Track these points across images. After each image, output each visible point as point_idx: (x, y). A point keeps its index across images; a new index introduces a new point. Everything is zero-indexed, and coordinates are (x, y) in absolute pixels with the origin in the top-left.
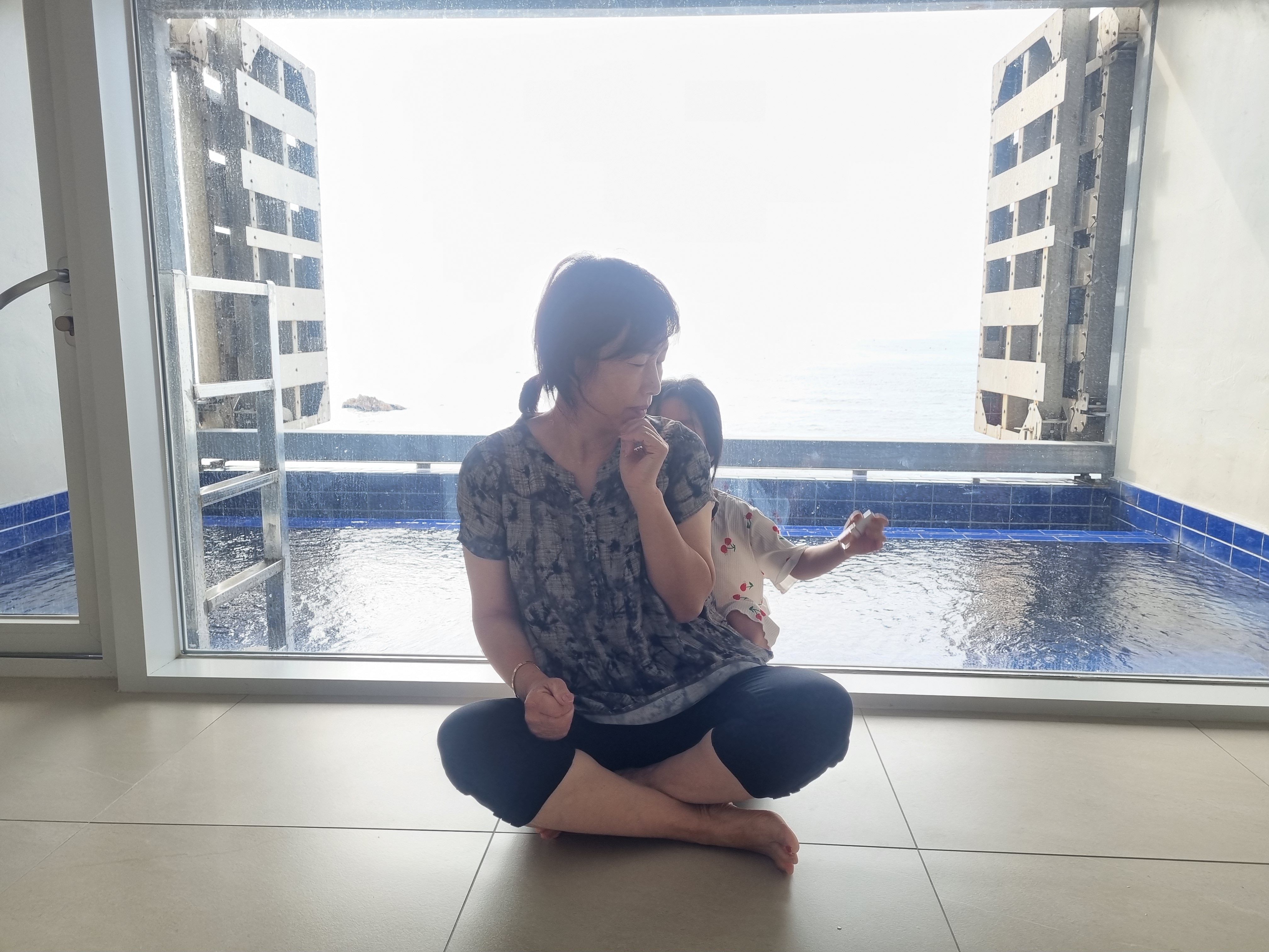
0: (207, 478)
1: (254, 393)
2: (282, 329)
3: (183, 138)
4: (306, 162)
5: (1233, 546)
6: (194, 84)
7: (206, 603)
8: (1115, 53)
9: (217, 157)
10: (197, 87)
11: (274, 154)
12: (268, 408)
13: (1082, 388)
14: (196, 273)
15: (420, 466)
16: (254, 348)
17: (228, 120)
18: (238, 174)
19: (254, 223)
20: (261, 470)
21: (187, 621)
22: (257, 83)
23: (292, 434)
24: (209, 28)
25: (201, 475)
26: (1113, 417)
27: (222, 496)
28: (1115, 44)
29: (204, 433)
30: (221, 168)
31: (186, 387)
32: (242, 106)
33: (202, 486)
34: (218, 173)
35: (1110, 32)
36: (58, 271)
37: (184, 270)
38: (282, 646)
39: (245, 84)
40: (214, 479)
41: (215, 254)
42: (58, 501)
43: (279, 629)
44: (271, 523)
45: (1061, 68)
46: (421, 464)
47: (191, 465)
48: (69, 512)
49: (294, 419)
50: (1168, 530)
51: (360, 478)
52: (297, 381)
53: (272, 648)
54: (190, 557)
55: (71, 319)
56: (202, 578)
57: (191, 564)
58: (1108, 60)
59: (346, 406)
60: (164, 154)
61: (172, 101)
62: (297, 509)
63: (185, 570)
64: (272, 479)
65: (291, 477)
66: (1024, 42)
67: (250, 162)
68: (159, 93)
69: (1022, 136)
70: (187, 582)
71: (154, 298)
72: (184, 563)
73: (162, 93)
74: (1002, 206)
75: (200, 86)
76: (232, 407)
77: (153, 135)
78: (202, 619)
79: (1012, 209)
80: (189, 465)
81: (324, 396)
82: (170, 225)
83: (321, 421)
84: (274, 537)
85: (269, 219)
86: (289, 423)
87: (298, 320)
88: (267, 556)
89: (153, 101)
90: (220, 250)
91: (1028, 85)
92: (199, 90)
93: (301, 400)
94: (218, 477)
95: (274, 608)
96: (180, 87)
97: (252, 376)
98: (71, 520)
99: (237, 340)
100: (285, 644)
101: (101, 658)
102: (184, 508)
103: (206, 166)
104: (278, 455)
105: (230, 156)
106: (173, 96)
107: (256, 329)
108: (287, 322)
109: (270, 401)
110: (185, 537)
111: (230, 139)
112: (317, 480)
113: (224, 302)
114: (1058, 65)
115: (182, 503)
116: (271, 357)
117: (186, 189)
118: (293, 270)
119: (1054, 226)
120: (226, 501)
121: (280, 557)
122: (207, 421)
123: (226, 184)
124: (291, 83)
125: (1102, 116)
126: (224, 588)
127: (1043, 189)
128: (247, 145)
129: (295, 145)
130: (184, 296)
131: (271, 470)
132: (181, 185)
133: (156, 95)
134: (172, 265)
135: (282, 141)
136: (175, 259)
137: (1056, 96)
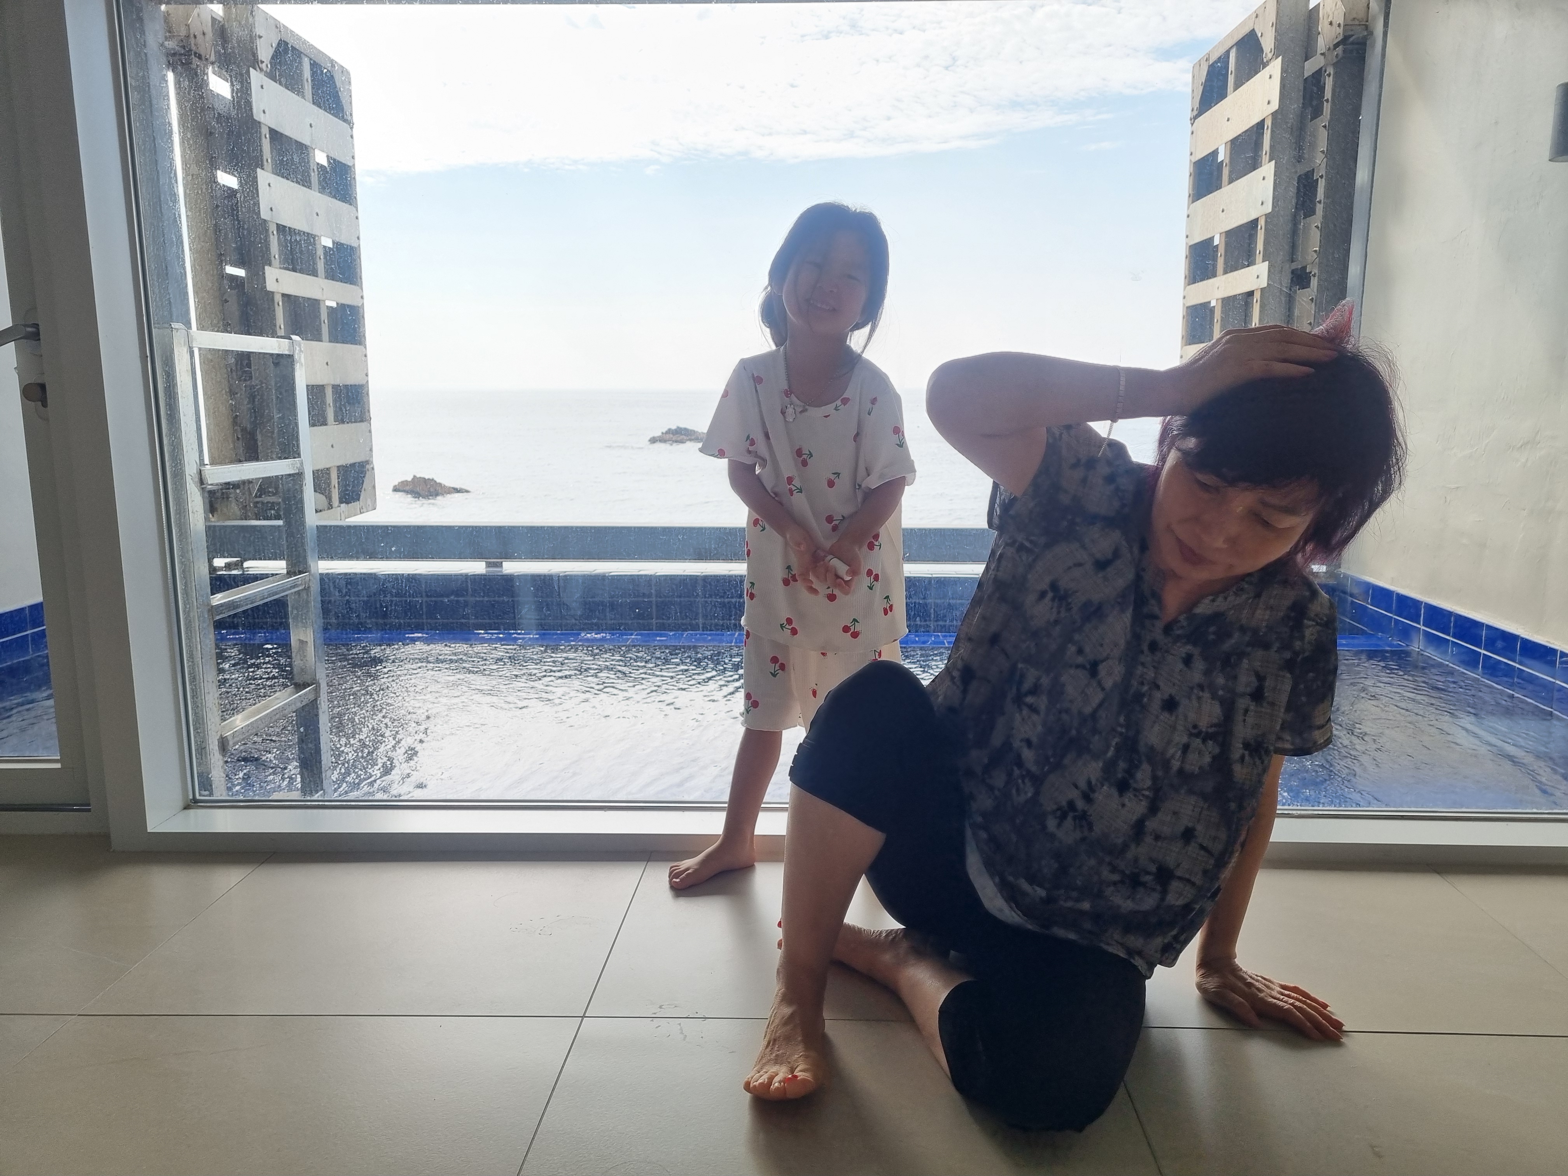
0: (219, 583)
1: (277, 477)
2: (310, 397)
3: (183, 156)
4: (337, 188)
5: (1483, 652)
6: (194, 90)
7: (221, 740)
8: (1340, 49)
9: (228, 180)
10: (199, 94)
11: (297, 178)
12: (295, 496)
14: (201, 327)
15: (489, 565)
16: (276, 420)
17: (239, 136)
18: (252, 202)
19: (276, 262)
20: (288, 573)
21: (197, 762)
22: (277, 85)
23: (326, 527)
24: (214, 16)
25: (211, 579)
27: (238, 607)
28: (1340, 38)
29: (215, 526)
30: (232, 193)
31: (190, 470)
32: (258, 116)
33: (213, 594)
34: (226, 202)
35: (1334, 23)
36: (26, 326)
37: (188, 324)
38: (317, 792)
39: (262, 87)
40: (228, 585)
41: (226, 301)
42: (30, 613)
43: (312, 771)
44: (301, 638)
45: (1275, 67)
46: (490, 563)
47: (199, 568)
48: (45, 627)
49: (330, 507)
50: (1406, 633)
51: (412, 582)
52: (334, 460)
53: (305, 795)
54: (200, 683)
55: (43, 387)
56: (215, 709)
57: (201, 691)
58: (1332, 57)
59: (396, 489)
60: (158, 179)
61: (167, 111)
62: (334, 621)
63: (193, 699)
64: (301, 584)
65: (326, 580)
66: (1231, 35)
67: (269, 185)
68: (150, 101)
69: (1228, 152)
70: (196, 714)
71: (149, 359)
72: (192, 690)
73: (154, 102)
74: (1205, 238)
75: (203, 93)
76: (251, 494)
77: (144, 155)
78: (216, 760)
79: (1216, 242)
80: (196, 567)
81: (366, 480)
82: (167, 267)
83: (365, 510)
84: (305, 656)
85: (292, 260)
86: (323, 513)
87: (333, 383)
88: (297, 679)
89: (143, 111)
90: (232, 294)
91: (1235, 90)
92: (202, 97)
93: (339, 484)
94: (235, 582)
95: (307, 745)
96: (178, 94)
97: (274, 456)
98: (48, 639)
99: (255, 411)
100: (322, 789)
101: (89, 810)
102: (190, 621)
103: (212, 192)
104: (309, 553)
105: (241, 180)
106: (168, 105)
107: (278, 397)
108: (318, 386)
109: (297, 487)
110: (193, 658)
111: (242, 159)
112: (358, 584)
113: (236, 364)
114: (1272, 65)
115: (189, 616)
116: (298, 432)
117: (188, 222)
118: (326, 321)
119: (1267, 262)
120: (244, 612)
121: (314, 682)
122: (219, 512)
123: (237, 216)
124: (318, 89)
125: (1325, 127)
126: (243, 720)
127: (1253, 217)
128: (265, 163)
129: (324, 162)
130: (187, 357)
131: (300, 572)
132: (180, 218)
133: (147, 103)
134: (171, 317)
135: (308, 162)
136: (174, 310)
137: (1269, 103)
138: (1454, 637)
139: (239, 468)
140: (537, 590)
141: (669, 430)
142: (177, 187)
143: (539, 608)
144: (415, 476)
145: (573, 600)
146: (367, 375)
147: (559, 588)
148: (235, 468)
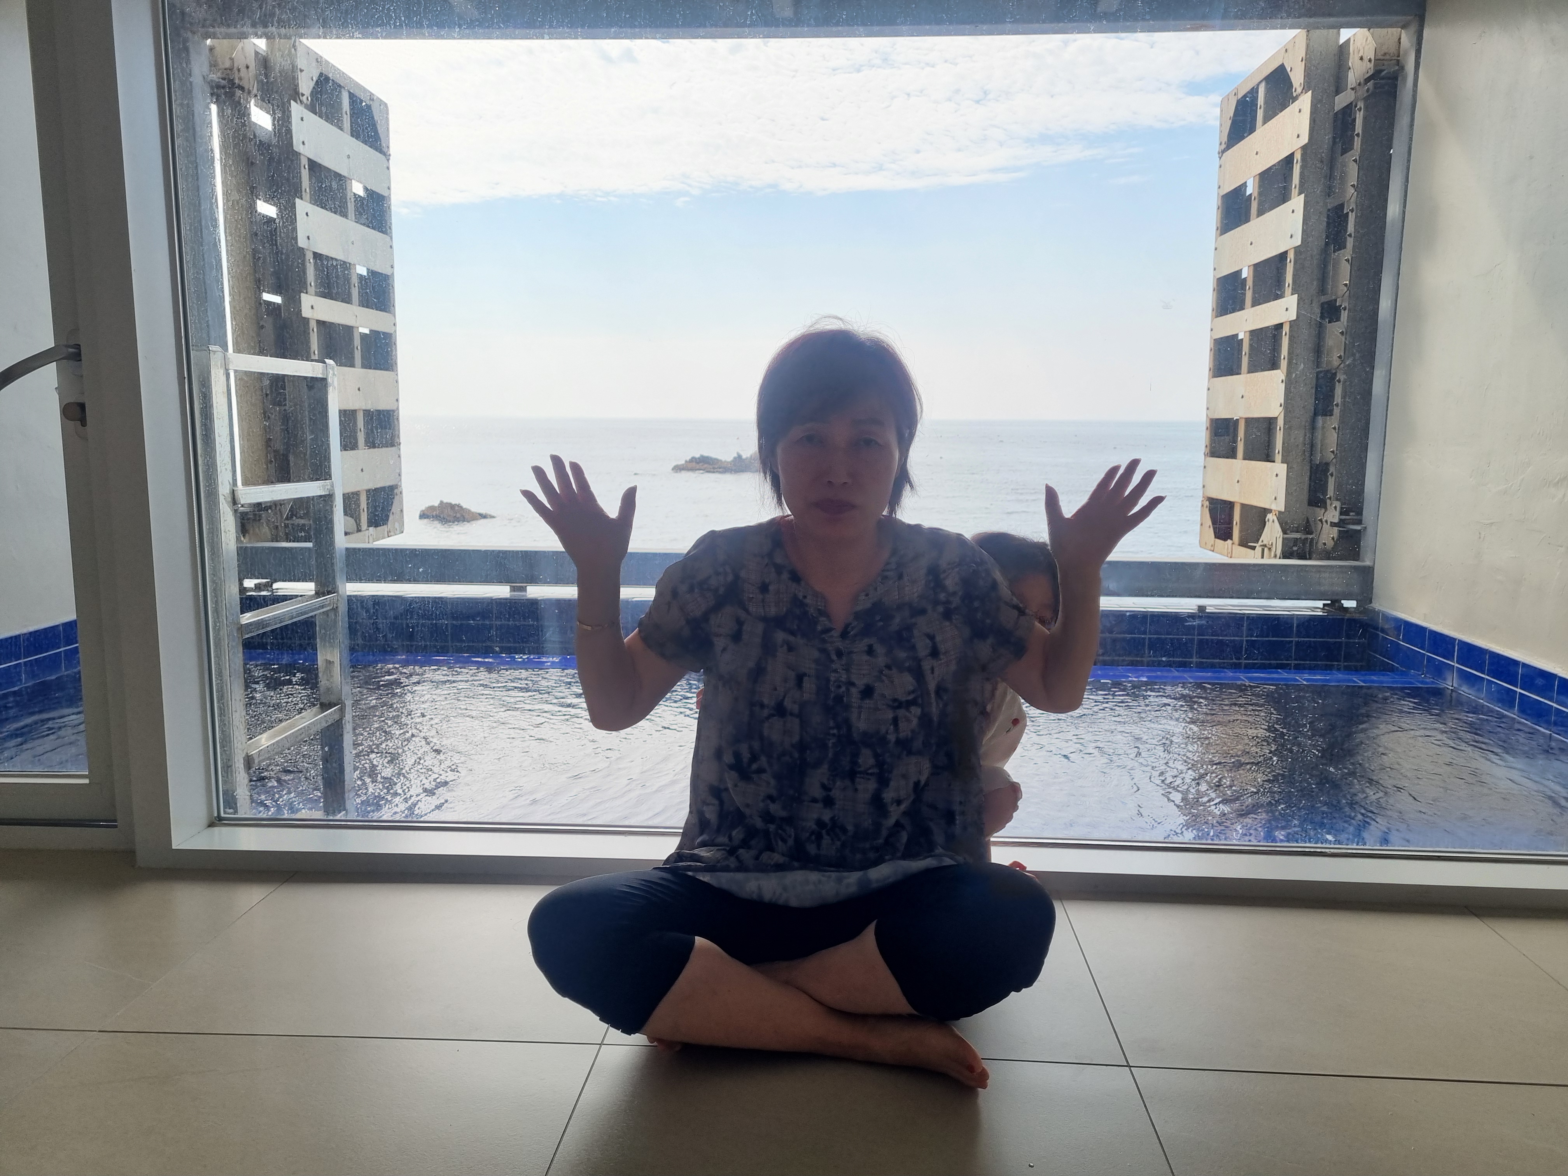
0: (249, 603)
1: (308, 498)
2: (343, 419)
3: (224, 183)
4: (374, 214)
5: (1519, 690)
6: (238, 118)
7: (246, 758)
8: (1370, 84)
9: (267, 209)
10: (241, 122)
11: (335, 204)
12: (325, 517)
13: (1332, 496)
14: (238, 350)
15: (513, 589)
16: (308, 442)
17: (279, 162)
18: (290, 228)
19: (312, 289)
20: (317, 593)
21: (222, 780)
22: (316, 118)
23: (354, 549)
24: (257, 50)
25: (241, 599)
26: (1370, 531)
27: (266, 626)
28: (1371, 72)
29: (246, 547)
30: (270, 221)
31: (224, 490)
32: (297, 146)
33: (242, 612)
34: (265, 227)
35: (1364, 58)
36: (68, 346)
37: (225, 347)
38: (339, 812)
39: (302, 119)
40: (258, 605)
41: (262, 327)
42: (63, 629)
43: (336, 791)
44: (328, 658)
45: (1305, 102)
46: (514, 587)
47: (230, 587)
48: (77, 645)
49: (359, 530)
50: (1439, 670)
51: (439, 604)
52: (363, 483)
53: (328, 814)
54: (228, 701)
55: (82, 406)
56: (242, 727)
57: (228, 709)
58: (1362, 92)
59: (423, 516)
60: (200, 204)
62: (360, 641)
63: (221, 717)
64: (329, 604)
65: (353, 602)
66: (1260, 69)
67: (307, 214)
68: (194, 129)
69: (1257, 185)
70: (223, 732)
71: (186, 380)
72: (220, 708)
73: (198, 129)
74: (1233, 271)
75: (245, 121)
76: (282, 515)
77: (187, 181)
78: (241, 778)
79: (1244, 275)
80: (227, 587)
81: (396, 502)
82: (205, 289)
83: (392, 533)
84: (332, 676)
85: (328, 284)
86: (351, 536)
87: (364, 408)
88: (323, 699)
89: (187, 138)
90: (268, 323)
91: (1264, 123)
92: (244, 125)
93: (368, 508)
94: (265, 602)
95: (331, 764)
96: (220, 121)
97: (306, 477)
98: (80, 655)
99: (288, 433)
100: (345, 809)
101: (116, 826)
102: (220, 639)
103: (252, 218)
104: (338, 575)
105: (280, 206)
106: (211, 132)
107: (311, 419)
108: (351, 411)
109: (328, 508)
110: (221, 676)
111: (282, 186)
112: (385, 605)
113: (271, 386)
114: (1301, 99)
115: (219, 634)
116: (329, 453)
117: (227, 246)
118: (359, 348)
119: (1297, 295)
120: (273, 631)
121: (339, 702)
122: (251, 532)
123: (276, 241)
124: (357, 117)
125: (1355, 161)
126: (268, 739)
127: (1282, 250)
128: (303, 193)
129: (361, 192)
130: (224, 378)
131: (329, 593)
132: (220, 242)
133: (191, 131)
134: (209, 340)
135: (346, 189)
136: (212, 332)
137: (1298, 137)
138: (1488, 675)
139: (271, 489)
140: (561, 613)
141: (693, 458)
142: (218, 212)
143: (563, 631)
144: (442, 502)
146: (397, 400)
148: (267, 489)
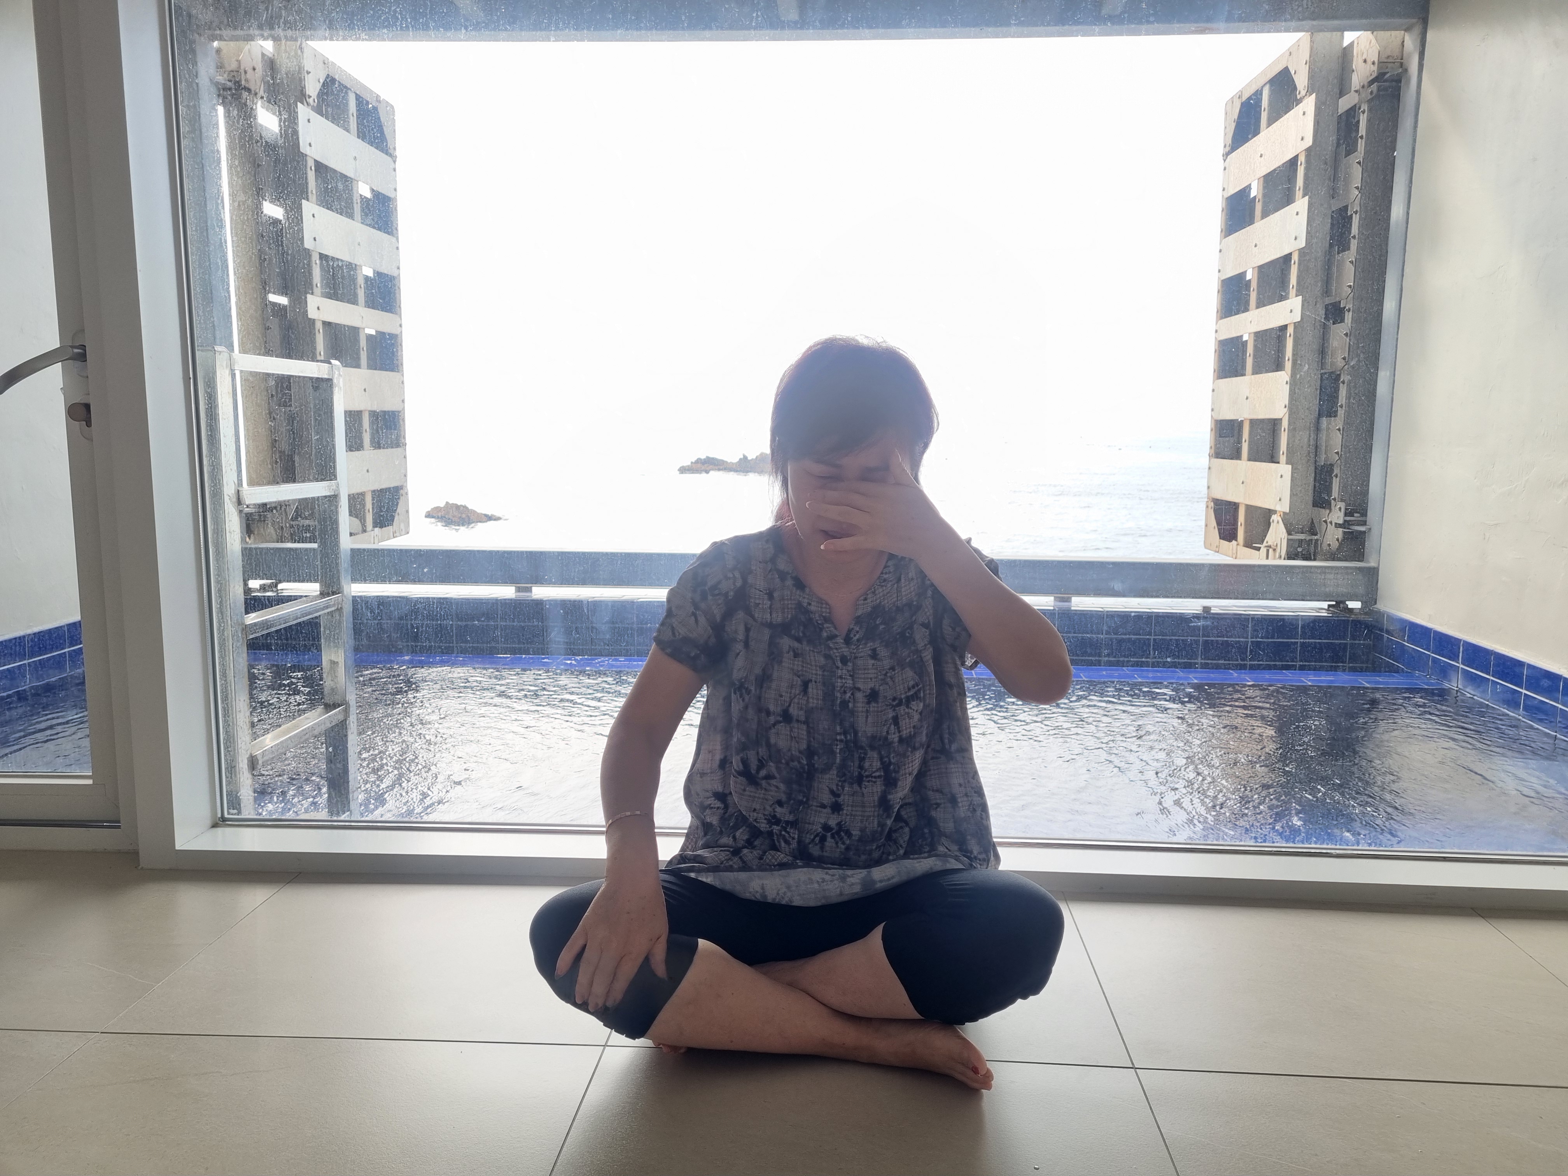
0: (254, 603)
1: (313, 498)
2: (348, 419)
3: (230, 184)
4: (380, 215)
5: (1524, 691)
6: (244, 119)
7: (250, 759)
8: (1374, 87)
9: (273, 210)
10: (247, 123)
11: (340, 205)
12: (331, 517)
13: (1337, 496)
14: (243, 351)
15: (518, 590)
16: (314, 441)
17: (286, 163)
18: (296, 229)
19: (318, 291)
20: (321, 594)
21: (226, 781)
22: (323, 119)
23: (359, 550)
24: (264, 52)
25: (246, 600)
26: (1375, 532)
27: (272, 626)
28: (1375, 75)
29: (250, 548)
30: (276, 222)
31: (229, 490)
32: (304, 148)
33: (247, 613)
34: (271, 228)
35: (1368, 60)
36: (73, 347)
37: (230, 347)
38: (344, 812)
39: (309, 121)
40: (264, 605)
41: (268, 328)
42: (68, 630)
43: (340, 791)
44: (332, 659)
45: (1309, 105)
46: (521, 588)
47: (234, 587)
48: (81, 645)
49: (364, 531)
50: (1444, 671)
51: (444, 604)
52: (369, 484)
53: (332, 815)
54: (232, 701)
55: (87, 407)
56: (245, 728)
57: (232, 709)
58: (1366, 94)
59: (429, 515)
60: (205, 204)
61: (216, 140)
62: (365, 642)
63: (225, 717)
64: (334, 605)
65: (358, 603)
66: (1264, 72)
67: (313, 216)
68: (201, 130)
69: (1261, 188)
70: (227, 732)
71: (192, 380)
72: (224, 708)
74: (1237, 273)
75: (251, 122)
76: (287, 517)
77: (193, 182)
78: (245, 778)
79: (1249, 277)
80: (232, 586)
81: (401, 503)
82: (212, 290)
83: (397, 534)
84: (336, 677)
85: (334, 284)
86: (356, 537)
87: (370, 409)
88: (327, 700)
89: (193, 140)
90: (274, 323)
91: (1269, 125)
92: (250, 126)
93: (373, 508)
94: (269, 603)
95: (335, 765)
96: (227, 122)
97: (311, 478)
98: (85, 656)
99: (293, 433)
100: (349, 810)
101: (119, 827)
102: (224, 640)
103: (258, 218)
104: (343, 575)
105: (286, 207)
107: (317, 419)
108: (357, 411)
109: (333, 508)
110: (225, 677)
111: (288, 186)
112: (390, 605)
113: (277, 386)
114: (1305, 102)
115: (223, 635)
116: (334, 454)
117: (233, 247)
118: (365, 349)
119: (1301, 297)
120: (277, 631)
121: (344, 703)
122: (256, 532)
123: (282, 242)
124: (364, 119)
125: (1359, 163)
126: (273, 739)
127: (1286, 252)
128: (310, 194)
129: (368, 195)
130: (229, 379)
131: (334, 593)
132: (226, 243)
133: (197, 132)
134: (214, 340)
135: (352, 190)
136: (217, 332)
137: (1302, 139)
138: (1493, 676)
139: (276, 489)
140: (566, 613)
141: (698, 459)
142: (224, 213)
143: (568, 632)
144: (447, 503)
145: (602, 623)
146: (403, 401)
147: (588, 612)
148: (272, 489)
